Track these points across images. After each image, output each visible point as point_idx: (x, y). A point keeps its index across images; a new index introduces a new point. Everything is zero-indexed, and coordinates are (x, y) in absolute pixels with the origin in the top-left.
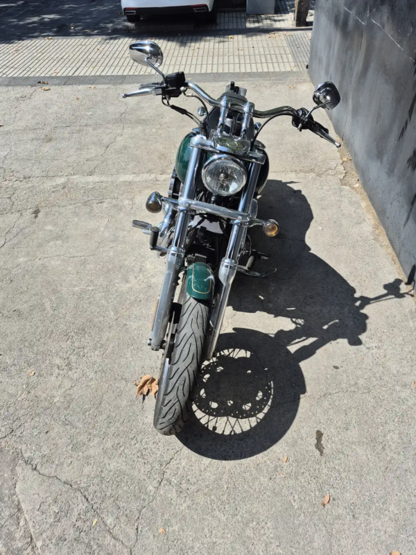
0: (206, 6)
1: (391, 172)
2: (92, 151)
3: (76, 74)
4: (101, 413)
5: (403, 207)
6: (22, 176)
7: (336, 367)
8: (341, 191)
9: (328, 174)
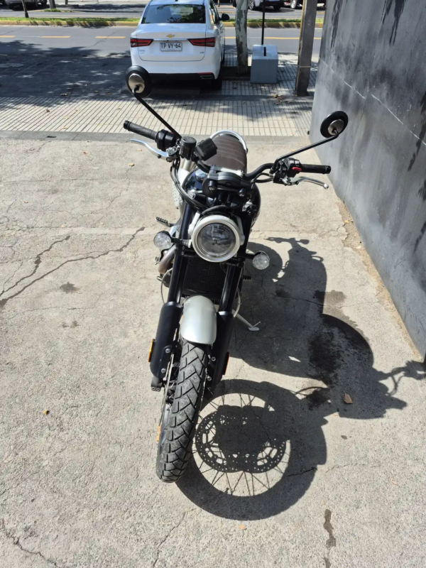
0: (212, 74)
1: (394, 236)
2: (98, 204)
3: (85, 131)
4: (92, 480)
5: (407, 271)
6: (25, 226)
7: (344, 437)
8: (344, 252)
9: (331, 235)
